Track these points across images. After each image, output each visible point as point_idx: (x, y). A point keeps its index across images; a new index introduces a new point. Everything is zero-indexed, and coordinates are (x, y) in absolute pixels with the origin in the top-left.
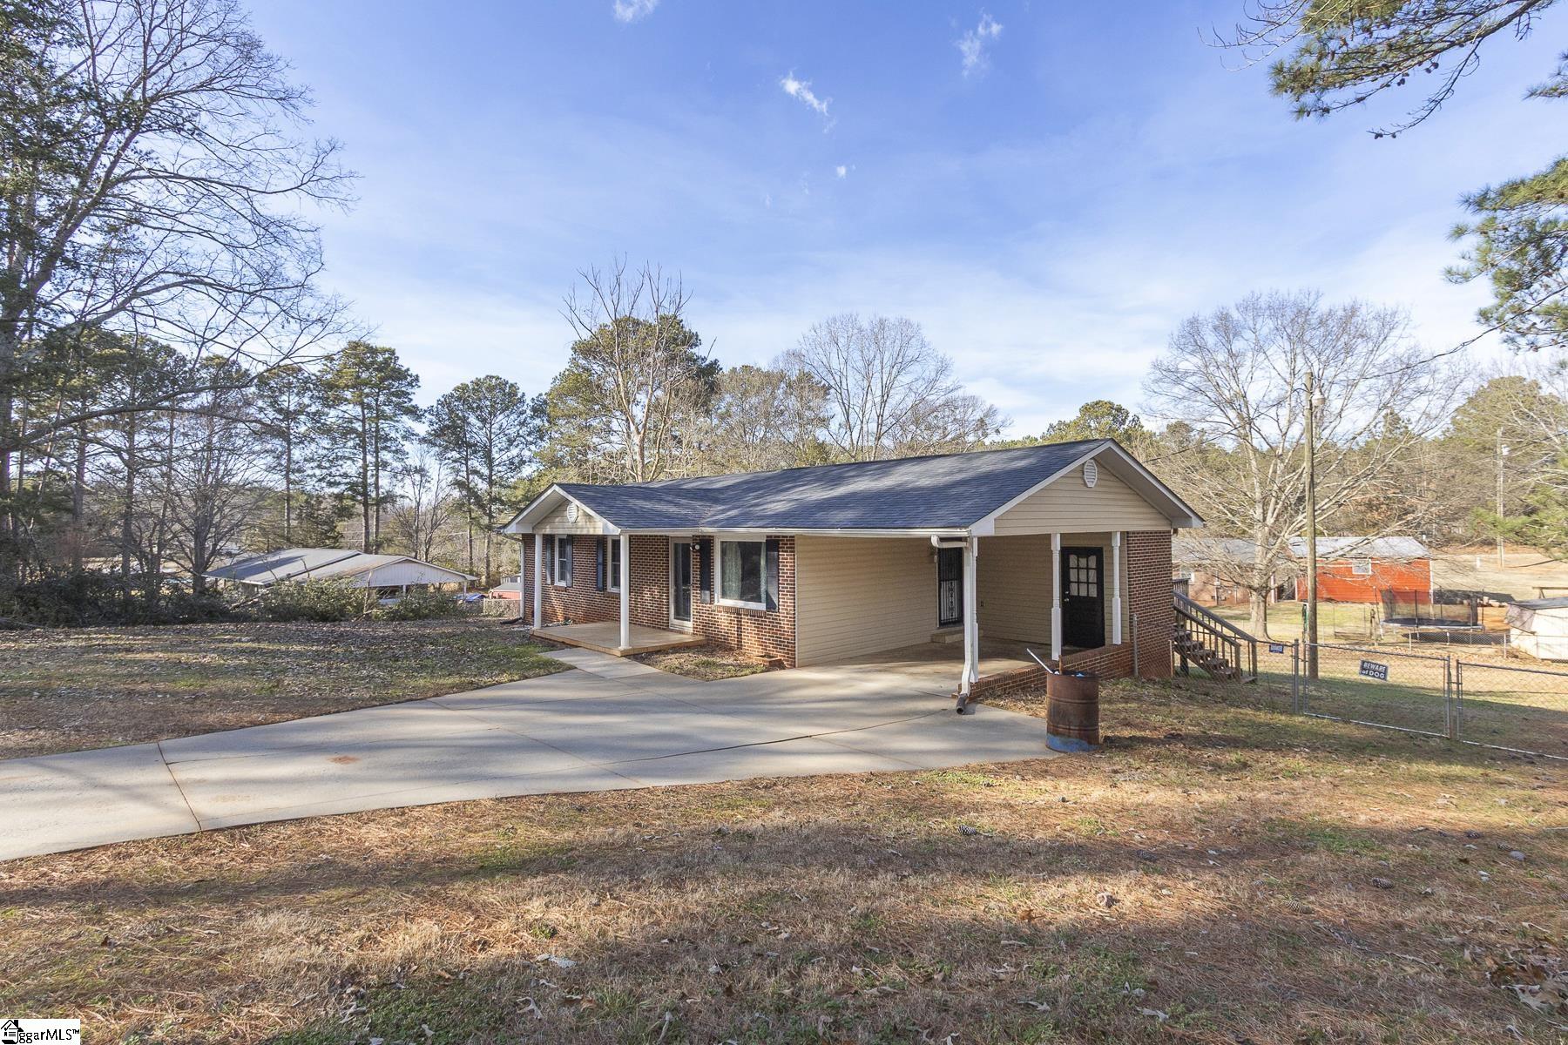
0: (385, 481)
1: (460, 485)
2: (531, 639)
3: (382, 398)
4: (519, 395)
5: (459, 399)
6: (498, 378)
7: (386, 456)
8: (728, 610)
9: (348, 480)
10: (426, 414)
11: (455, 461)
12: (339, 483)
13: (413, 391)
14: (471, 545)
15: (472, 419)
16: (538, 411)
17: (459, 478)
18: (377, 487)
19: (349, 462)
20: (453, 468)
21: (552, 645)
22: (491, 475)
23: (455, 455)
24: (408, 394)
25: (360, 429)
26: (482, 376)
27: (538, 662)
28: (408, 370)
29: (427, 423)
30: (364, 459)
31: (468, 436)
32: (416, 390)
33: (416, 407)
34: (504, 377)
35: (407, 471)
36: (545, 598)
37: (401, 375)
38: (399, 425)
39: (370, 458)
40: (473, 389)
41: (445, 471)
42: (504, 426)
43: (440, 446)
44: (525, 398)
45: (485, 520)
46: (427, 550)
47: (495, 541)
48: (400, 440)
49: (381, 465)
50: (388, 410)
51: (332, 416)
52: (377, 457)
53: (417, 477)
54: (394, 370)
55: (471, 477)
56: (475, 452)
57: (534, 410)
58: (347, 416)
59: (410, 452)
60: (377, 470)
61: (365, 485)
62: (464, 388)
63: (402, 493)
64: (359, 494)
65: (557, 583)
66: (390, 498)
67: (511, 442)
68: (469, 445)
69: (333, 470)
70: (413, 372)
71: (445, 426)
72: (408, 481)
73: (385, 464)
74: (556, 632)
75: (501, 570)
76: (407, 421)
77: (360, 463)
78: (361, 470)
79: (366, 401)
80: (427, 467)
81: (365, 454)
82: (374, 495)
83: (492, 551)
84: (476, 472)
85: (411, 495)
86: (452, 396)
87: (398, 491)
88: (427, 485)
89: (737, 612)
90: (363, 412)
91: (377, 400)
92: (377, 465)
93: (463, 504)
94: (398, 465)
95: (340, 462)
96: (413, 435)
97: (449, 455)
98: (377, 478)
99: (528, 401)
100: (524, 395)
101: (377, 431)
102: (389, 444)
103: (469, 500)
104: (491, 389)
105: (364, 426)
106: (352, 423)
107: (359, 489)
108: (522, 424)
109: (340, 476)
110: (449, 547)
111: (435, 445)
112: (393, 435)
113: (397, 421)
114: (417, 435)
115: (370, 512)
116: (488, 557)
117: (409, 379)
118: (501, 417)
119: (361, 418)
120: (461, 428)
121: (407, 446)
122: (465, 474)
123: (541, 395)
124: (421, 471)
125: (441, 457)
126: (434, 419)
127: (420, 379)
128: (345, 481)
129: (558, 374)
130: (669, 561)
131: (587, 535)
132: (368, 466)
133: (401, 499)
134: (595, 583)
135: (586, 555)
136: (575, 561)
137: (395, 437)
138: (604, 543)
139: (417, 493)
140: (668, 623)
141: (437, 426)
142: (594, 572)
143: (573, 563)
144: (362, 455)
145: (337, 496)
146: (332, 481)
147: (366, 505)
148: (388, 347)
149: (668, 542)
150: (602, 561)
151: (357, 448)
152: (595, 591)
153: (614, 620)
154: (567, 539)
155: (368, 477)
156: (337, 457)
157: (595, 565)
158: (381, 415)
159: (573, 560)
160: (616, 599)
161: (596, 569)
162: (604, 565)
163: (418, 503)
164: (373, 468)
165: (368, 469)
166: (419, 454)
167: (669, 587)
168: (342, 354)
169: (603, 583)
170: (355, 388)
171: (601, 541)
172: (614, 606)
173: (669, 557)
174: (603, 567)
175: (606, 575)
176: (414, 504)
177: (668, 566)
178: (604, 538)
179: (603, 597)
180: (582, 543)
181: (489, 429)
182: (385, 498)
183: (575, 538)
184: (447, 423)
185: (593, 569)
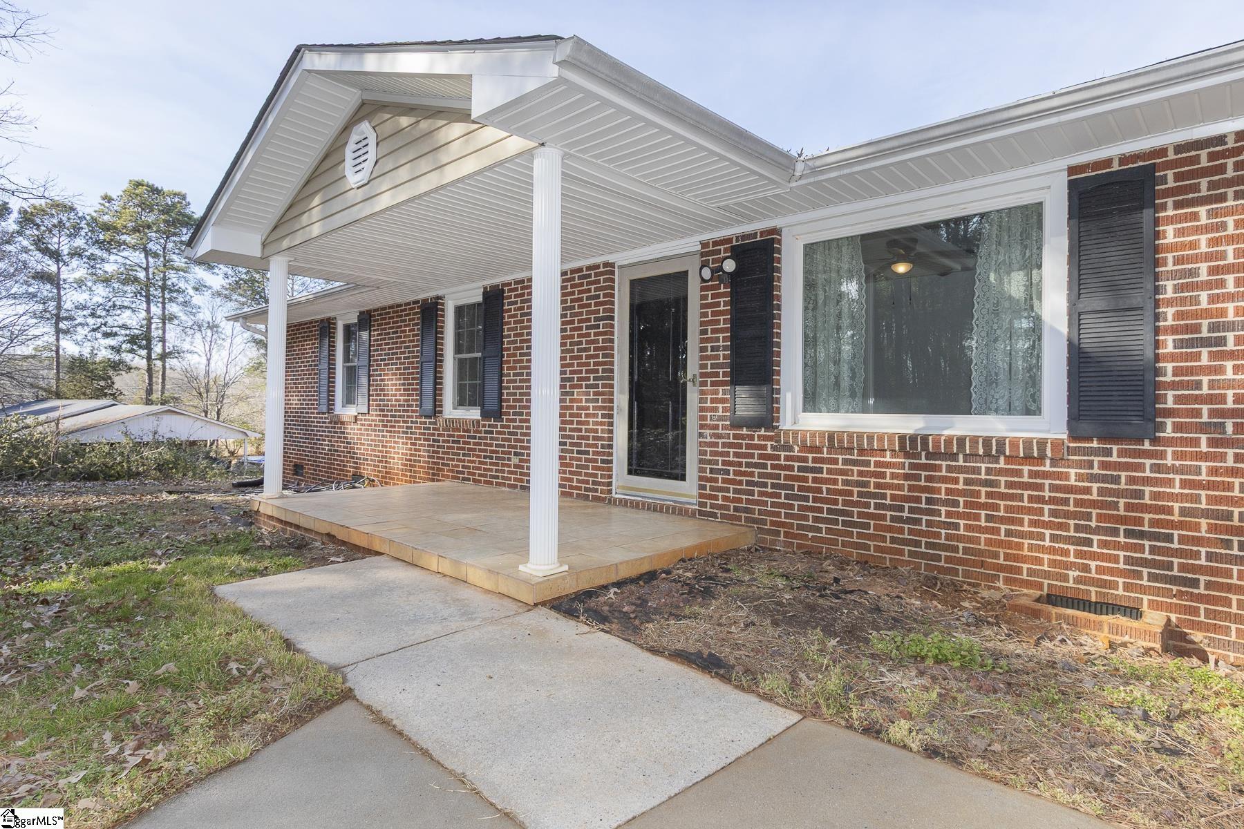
0: (172, 335)
1: (258, 343)
3: (170, 246)
7: (173, 308)
9: (128, 332)
12: (116, 334)
18: (163, 341)
19: (128, 313)
25: (143, 277)
29: (221, 276)
30: (148, 311)
35: (198, 326)
38: (190, 276)
39: (155, 310)
43: (236, 300)
46: (220, 411)
48: (189, 291)
49: (167, 318)
50: (178, 261)
51: (113, 264)
52: (164, 308)
53: (209, 333)
54: (183, 215)
58: (128, 262)
59: (202, 306)
60: (164, 323)
61: (149, 339)
63: (190, 348)
64: (140, 347)
66: (177, 353)
69: (110, 320)
71: (241, 280)
72: (198, 335)
73: (172, 318)
77: (143, 314)
78: (144, 322)
79: (150, 247)
80: (218, 323)
81: (149, 303)
82: (159, 349)
85: (200, 349)
87: (186, 346)
88: (219, 341)
90: (147, 259)
91: (164, 248)
92: (163, 318)
93: (260, 364)
94: (188, 320)
95: (119, 312)
96: (205, 286)
98: (164, 333)
101: (164, 279)
102: (175, 295)
105: (147, 274)
106: (134, 271)
107: (142, 340)
109: (119, 327)
111: (229, 299)
112: (182, 285)
113: (188, 272)
114: (210, 288)
115: (154, 368)
119: (144, 266)
124: (213, 326)
128: (123, 332)
130: (612, 326)
131: (401, 306)
132: (152, 318)
133: (188, 355)
134: (416, 400)
135: (397, 343)
136: (374, 361)
137: (183, 288)
138: (437, 315)
139: (207, 349)
140: (610, 484)
141: (234, 279)
142: (413, 379)
143: (370, 366)
144: (144, 305)
145: (113, 348)
146: (109, 331)
147: (149, 358)
148: (177, 190)
149: (613, 281)
150: (432, 354)
151: (139, 297)
152: (417, 417)
153: (458, 478)
154: (360, 321)
155: (153, 330)
156: (114, 306)
157: (417, 362)
158: (168, 265)
159: (370, 361)
160: (464, 431)
161: (417, 373)
162: (436, 361)
163: (209, 360)
164: (158, 321)
165: (152, 321)
166: (210, 308)
167: (612, 394)
168: (122, 193)
169: (435, 401)
170: (136, 230)
171: (430, 311)
172: (459, 448)
173: (612, 318)
174: (436, 367)
175: (441, 384)
176: (204, 361)
177: (612, 341)
178: (437, 304)
179: (434, 429)
180: (389, 323)
181: (291, 286)
182: (170, 353)
183: (374, 316)
184: (244, 276)
185: (412, 373)
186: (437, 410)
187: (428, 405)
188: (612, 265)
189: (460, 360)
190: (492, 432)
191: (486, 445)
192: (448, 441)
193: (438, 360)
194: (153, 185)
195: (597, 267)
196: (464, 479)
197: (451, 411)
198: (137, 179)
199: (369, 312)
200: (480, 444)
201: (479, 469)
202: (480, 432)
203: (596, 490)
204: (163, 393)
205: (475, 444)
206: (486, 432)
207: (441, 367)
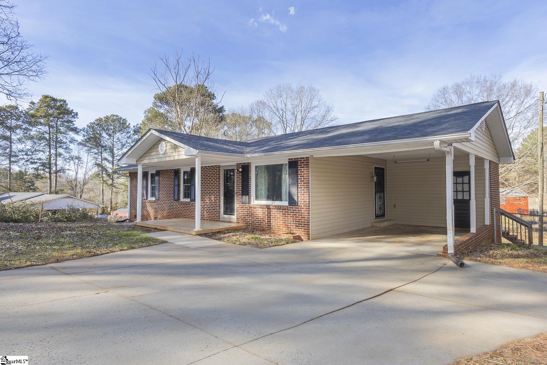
0: (60, 162)
1: (98, 165)
2: (135, 227)
3: (59, 123)
4: (127, 124)
5: (98, 124)
6: (117, 116)
7: (60, 150)
8: (262, 207)
9: (41, 161)
10: (82, 131)
11: (96, 154)
12: (36, 163)
13: (75, 120)
14: (103, 193)
15: (104, 135)
16: (136, 132)
17: (98, 162)
18: (56, 165)
19: (42, 153)
20: (94, 157)
21: (148, 230)
22: (113, 161)
23: (96, 151)
24: (72, 121)
25: (48, 138)
26: (109, 115)
27: (141, 239)
28: (73, 110)
29: (82, 136)
30: (50, 152)
31: (102, 142)
32: (76, 119)
33: (76, 128)
34: (120, 115)
35: (72, 158)
36: (144, 207)
37: (69, 112)
38: (68, 136)
39: (53, 151)
40: (105, 120)
41: (90, 158)
42: (120, 138)
43: (88, 146)
44: (130, 125)
45: (110, 182)
46: (81, 195)
47: (115, 191)
48: (68, 143)
49: (58, 155)
50: (62, 129)
51: (34, 131)
52: (56, 151)
53: (77, 161)
54: (65, 109)
55: (103, 162)
56: (105, 150)
57: (135, 131)
58: (41, 131)
59: (73, 149)
60: (56, 157)
61: (50, 164)
62: (100, 120)
63: (69, 168)
64: (47, 168)
65: (150, 198)
66: (63, 170)
67: (123, 145)
68: (103, 147)
69: (34, 156)
70: (75, 111)
71: (91, 137)
72: (72, 162)
73: (60, 155)
74: (151, 223)
75: (117, 205)
76: (72, 134)
77: (48, 153)
78: (48, 157)
79: (51, 124)
80: (81, 156)
81: (50, 149)
82: (54, 169)
83: (113, 196)
84: (106, 159)
85: (73, 168)
86: (94, 123)
87: (67, 167)
88: (81, 165)
89: (268, 207)
90: (49, 129)
91: (56, 124)
92: (56, 155)
93: (99, 174)
94: (67, 155)
95: (37, 153)
96: (75, 141)
97: (93, 151)
98: (56, 161)
99: (131, 126)
100: (129, 124)
101: (57, 138)
102: (62, 145)
103: (102, 172)
104: (113, 121)
105: (50, 136)
106: (44, 134)
107: (47, 165)
108: (129, 138)
109: (37, 159)
110: (92, 194)
111: (85, 146)
112: (65, 140)
113: (67, 134)
114: (77, 141)
115: (52, 177)
116: (111, 199)
117: (73, 114)
118: (118, 134)
119: (48, 132)
120: (99, 138)
121: (72, 146)
122: (100, 160)
123: (138, 124)
124: (78, 158)
125: (89, 151)
126: (85, 134)
127: (78, 114)
128: (39, 161)
129: (147, 109)
130: (220, 180)
131: (168, 170)
132: (51, 155)
133: (68, 171)
134: (173, 196)
135: (167, 180)
136: (161, 185)
137: (65, 142)
138: (179, 174)
139: (76, 168)
140: (220, 217)
141: (87, 137)
142: (172, 190)
143: (159, 186)
144: (48, 150)
145: (35, 169)
146: (33, 161)
147: (50, 173)
148: (62, 99)
149: (220, 169)
150: (177, 184)
151: (46, 146)
152: (173, 201)
153: (184, 217)
154: (156, 173)
155: (52, 160)
156: (36, 150)
157: (173, 186)
158: (58, 131)
159: (159, 185)
160: (186, 205)
161: (173, 189)
162: (178, 186)
163: (77, 173)
164: (54, 156)
165: (52, 156)
166: (77, 150)
167: (220, 196)
168: (39, 101)
169: (178, 197)
170: (45, 117)
171: (176, 172)
172: (184, 209)
173: (220, 178)
174: (178, 187)
175: (180, 192)
176: (75, 173)
177: (220, 183)
178: (179, 171)
179: (178, 204)
180: (165, 175)
181: (112, 139)
182: (60, 170)
183: (161, 172)
184: (92, 136)
185: (172, 189)
186: (178, 199)
187: (176, 197)
188: (220, 166)
189: (185, 186)
190: (193, 205)
191: (191, 208)
192: (182, 208)
193: (179, 186)
194: (53, 97)
195: (216, 166)
196: (186, 217)
197: (182, 199)
198: (45, 95)
199: (159, 171)
200: (190, 208)
201: (190, 214)
202: (190, 205)
203: (216, 219)
204: (56, 188)
205: (189, 208)
206: (191, 205)
207: (180, 187)
